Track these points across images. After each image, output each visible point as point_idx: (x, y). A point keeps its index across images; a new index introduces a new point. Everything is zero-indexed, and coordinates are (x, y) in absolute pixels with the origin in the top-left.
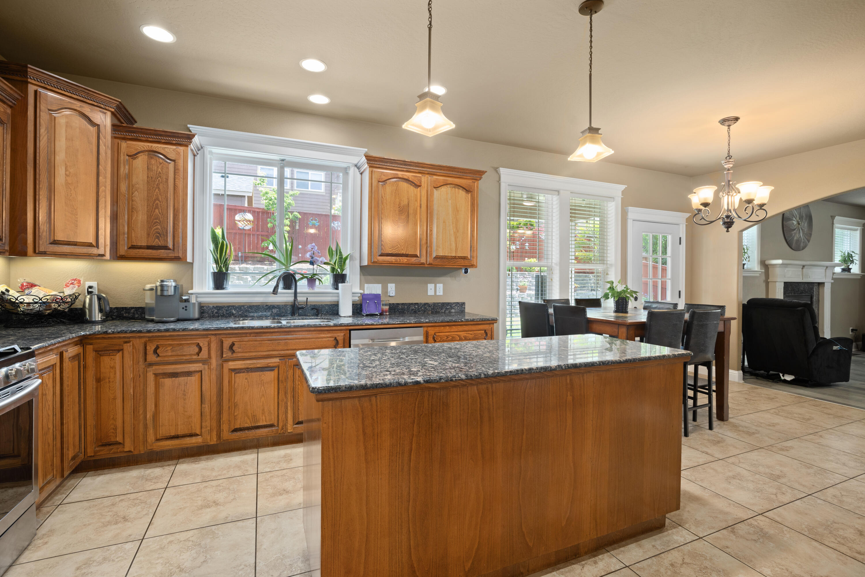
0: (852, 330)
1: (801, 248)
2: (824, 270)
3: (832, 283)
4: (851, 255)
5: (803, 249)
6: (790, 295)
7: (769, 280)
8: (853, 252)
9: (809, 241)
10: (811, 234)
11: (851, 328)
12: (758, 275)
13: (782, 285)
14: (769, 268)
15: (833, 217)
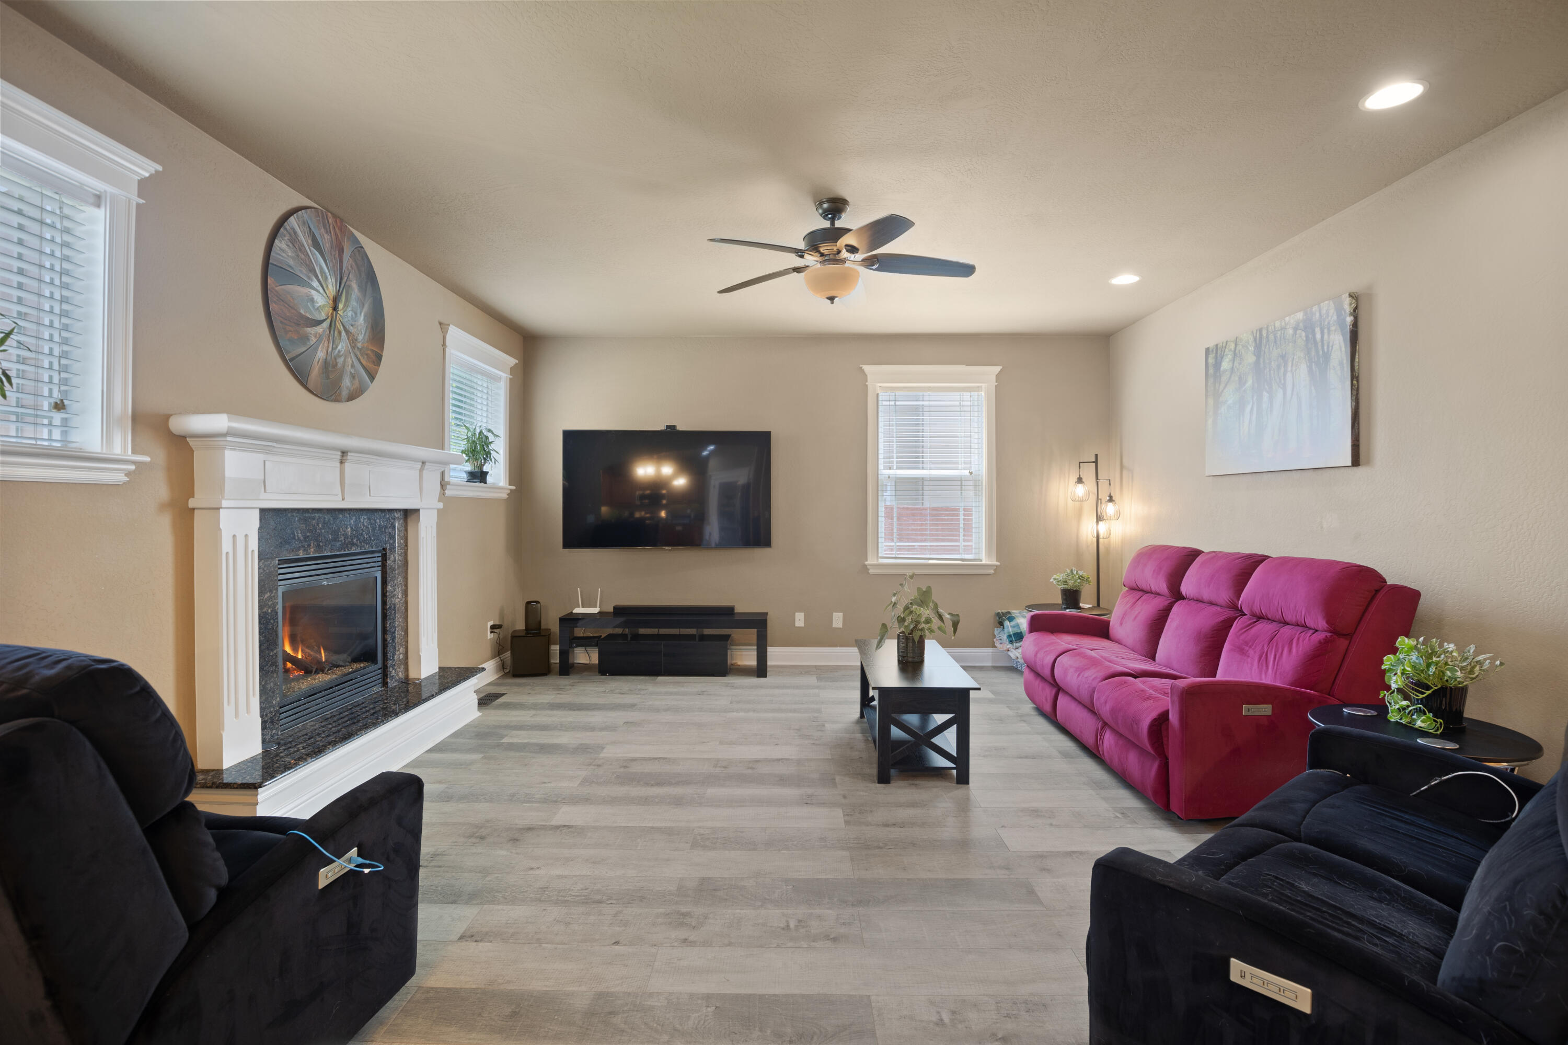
0: (493, 627)
1: (345, 393)
2: (418, 472)
3: (439, 511)
4: (487, 438)
5: (351, 398)
6: (301, 554)
7: (192, 503)
8: (489, 431)
9: (372, 378)
10: (379, 358)
11: (491, 623)
12: (121, 478)
13: (253, 522)
14: (191, 451)
15: (443, 327)
